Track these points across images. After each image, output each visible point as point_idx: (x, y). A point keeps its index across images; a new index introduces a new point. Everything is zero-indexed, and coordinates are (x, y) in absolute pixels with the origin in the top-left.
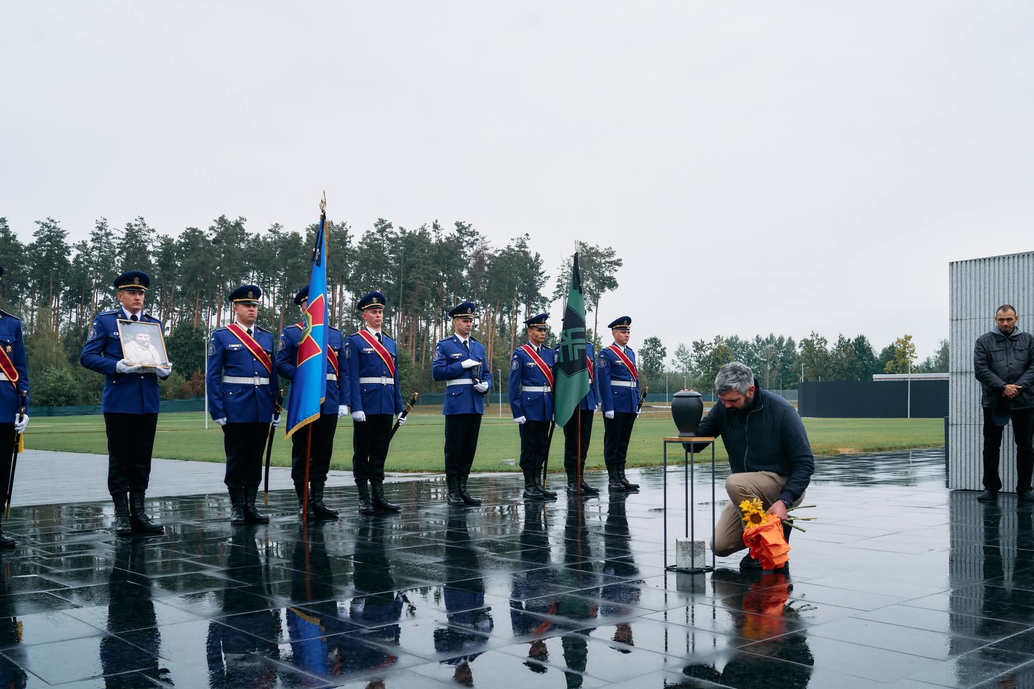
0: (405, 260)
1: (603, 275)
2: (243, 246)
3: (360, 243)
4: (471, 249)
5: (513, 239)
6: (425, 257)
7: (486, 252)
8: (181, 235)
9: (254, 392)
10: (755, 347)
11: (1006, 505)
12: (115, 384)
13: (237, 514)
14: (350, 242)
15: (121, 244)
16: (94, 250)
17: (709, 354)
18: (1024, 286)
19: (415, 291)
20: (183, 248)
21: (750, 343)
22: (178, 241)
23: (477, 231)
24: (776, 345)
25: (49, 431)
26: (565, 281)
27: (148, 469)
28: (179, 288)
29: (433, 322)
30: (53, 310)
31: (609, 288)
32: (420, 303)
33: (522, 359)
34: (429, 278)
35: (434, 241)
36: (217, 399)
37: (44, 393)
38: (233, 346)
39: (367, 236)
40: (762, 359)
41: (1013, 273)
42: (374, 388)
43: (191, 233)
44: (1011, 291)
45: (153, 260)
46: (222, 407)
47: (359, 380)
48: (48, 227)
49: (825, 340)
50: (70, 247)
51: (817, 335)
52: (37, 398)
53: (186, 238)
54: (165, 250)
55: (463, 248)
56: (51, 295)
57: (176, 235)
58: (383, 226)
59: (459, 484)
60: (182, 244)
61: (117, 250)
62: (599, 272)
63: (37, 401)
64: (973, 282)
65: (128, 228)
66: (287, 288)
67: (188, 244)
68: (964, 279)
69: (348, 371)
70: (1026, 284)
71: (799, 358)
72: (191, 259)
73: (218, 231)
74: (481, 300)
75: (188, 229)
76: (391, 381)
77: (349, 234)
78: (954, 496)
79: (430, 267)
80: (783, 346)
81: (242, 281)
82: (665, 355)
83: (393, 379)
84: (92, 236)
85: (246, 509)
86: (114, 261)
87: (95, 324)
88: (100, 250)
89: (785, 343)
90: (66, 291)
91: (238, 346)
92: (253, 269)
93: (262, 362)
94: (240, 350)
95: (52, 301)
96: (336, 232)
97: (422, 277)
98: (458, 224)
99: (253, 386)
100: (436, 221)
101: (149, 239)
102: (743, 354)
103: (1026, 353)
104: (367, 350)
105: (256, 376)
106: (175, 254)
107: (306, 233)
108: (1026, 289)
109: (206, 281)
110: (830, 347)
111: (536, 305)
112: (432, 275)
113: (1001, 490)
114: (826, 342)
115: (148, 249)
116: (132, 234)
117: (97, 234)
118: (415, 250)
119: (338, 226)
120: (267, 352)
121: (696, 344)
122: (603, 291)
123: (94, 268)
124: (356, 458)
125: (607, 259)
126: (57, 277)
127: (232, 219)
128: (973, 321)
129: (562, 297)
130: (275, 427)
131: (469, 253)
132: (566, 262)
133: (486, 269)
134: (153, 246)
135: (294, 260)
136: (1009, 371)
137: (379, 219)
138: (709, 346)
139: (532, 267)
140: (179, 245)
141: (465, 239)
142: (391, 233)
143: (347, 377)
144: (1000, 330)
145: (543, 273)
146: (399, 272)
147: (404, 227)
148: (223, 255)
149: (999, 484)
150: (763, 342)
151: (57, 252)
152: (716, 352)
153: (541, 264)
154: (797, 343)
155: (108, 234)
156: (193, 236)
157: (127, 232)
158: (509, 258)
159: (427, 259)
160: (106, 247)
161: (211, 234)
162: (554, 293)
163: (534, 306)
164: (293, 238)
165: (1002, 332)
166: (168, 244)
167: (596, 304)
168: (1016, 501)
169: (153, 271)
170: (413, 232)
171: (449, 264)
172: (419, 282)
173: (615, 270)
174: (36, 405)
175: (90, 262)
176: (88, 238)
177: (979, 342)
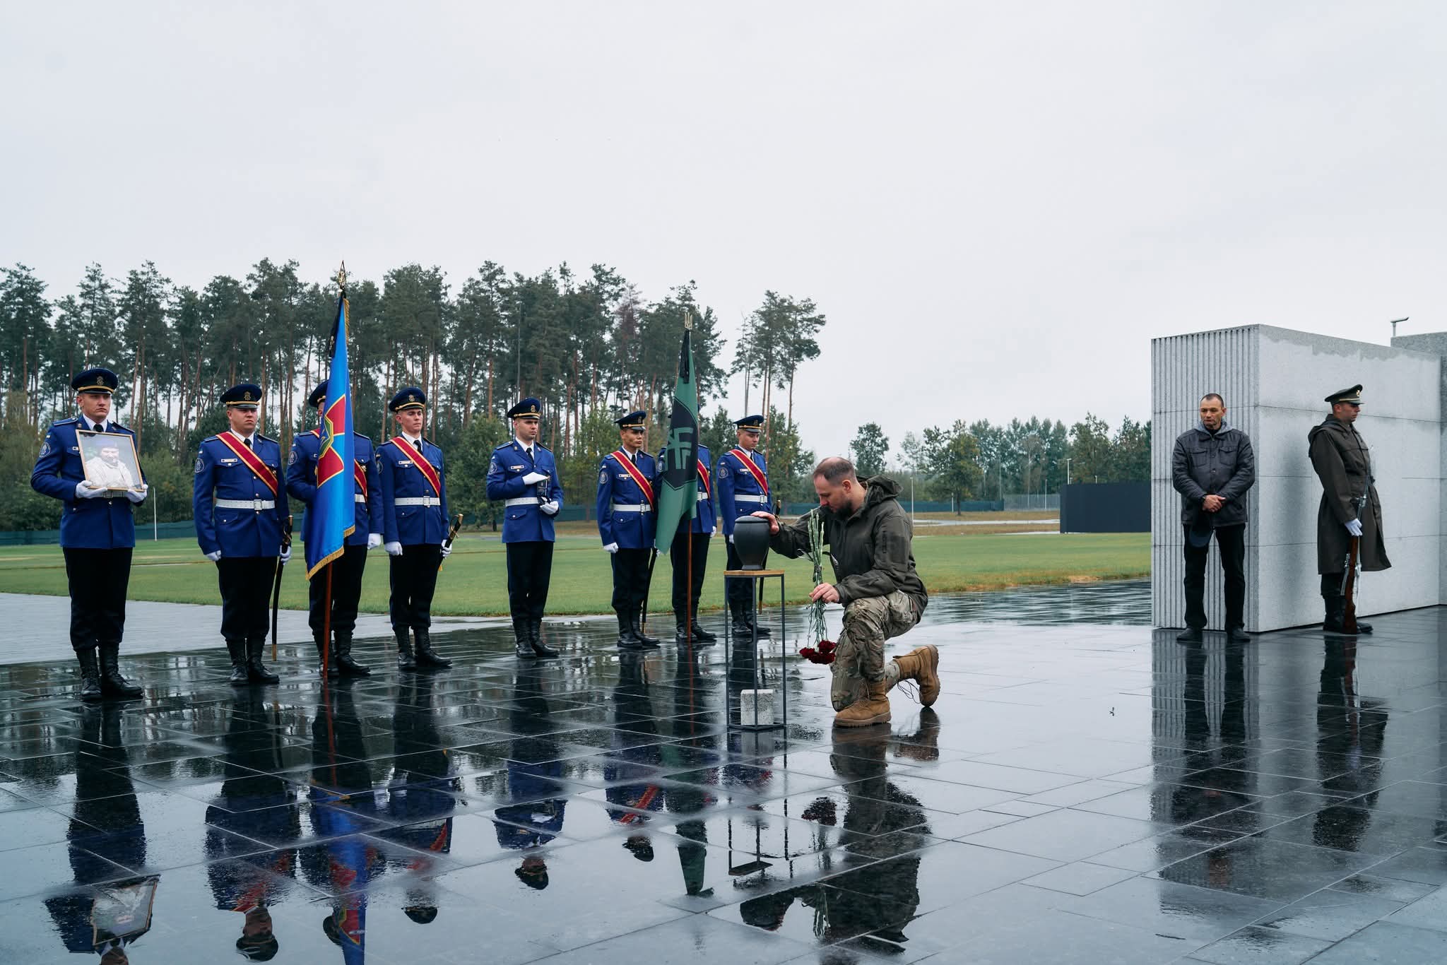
0: (523, 320)
1: (800, 337)
2: (295, 301)
3: (460, 296)
4: (615, 303)
5: (673, 289)
6: (551, 314)
7: (636, 307)
8: (208, 286)
9: (255, 519)
10: (1012, 435)
11: (1211, 646)
12: (74, 512)
13: (238, 672)
14: (445, 294)
15: (123, 299)
16: (85, 308)
17: (946, 447)
18: (1237, 369)
19: (537, 363)
20: (210, 305)
21: (1005, 429)
22: (204, 295)
23: (622, 277)
24: (1039, 432)
25: (24, 565)
26: (748, 346)
27: (122, 617)
28: (207, 361)
29: (566, 406)
30: (29, 394)
31: (808, 356)
32: (545, 380)
33: (613, 470)
34: (558, 345)
35: (562, 292)
36: (207, 528)
37: (19, 512)
38: (226, 461)
39: (470, 286)
40: (1021, 452)
41: (1226, 353)
42: (413, 512)
43: (221, 283)
44: (1223, 376)
45: (169, 322)
46: (214, 538)
47: (394, 501)
48: (18, 277)
49: (1105, 425)
50: (50, 305)
51: (1095, 418)
52: (10, 520)
53: (214, 292)
54: (186, 308)
55: (603, 301)
56: (26, 373)
57: (200, 287)
58: (491, 272)
59: (531, 630)
60: (209, 300)
61: (118, 309)
62: (794, 334)
63: (10, 523)
64: (1179, 364)
65: (132, 277)
66: (359, 360)
67: (218, 299)
68: (1168, 361)
69: (380, 491)
70: (1240, 367)
71: (1072, 449)
72: (223, 321)
73: (259, 281)
74: (631, 374)
75: (217, 278)
76: (436, 501)
77: (444, 283)
78: (1158, 637)
79: (558, 329)
80: (1050, 433)
81: (296, 351)
82: (887, 448)
83: (438, 499)
84: (81, 290)
85: (250, 665)
86: (114, 325)
87: (48, 436)
88: (92, 309)
89: (1052, 429)
90: (47, 367)
91: (232, 460)
92: (311, 333)
93: (264, 480)
94: (235, 466)
95: (28, 381)
96: (425, 280)
97: (547, 343)
98: (595, 268)
99: (253, 511)
100: (565, 264)
101: (162, 292)
102: (995, 445)
103: (1233, 455)
104: (403, 462)
105: (257, 498)
106: (200, 314)
107: (384, 282)
108: (1240, 374)
109: (245, 351)
110: (1112, 435)
111: (708, 381)
112: (560, 340)
113: (1206, 628)
114: (1107, 428)
115: (161, 306)
116: (138, 287)
117: (88, 286)
118: (537, 305)
119: (429, 272)
120: (269, 467)
121: (928, 433)
122: (800, 360)
123: (86, 335)
124: (393, 600)
125: (805, 316)
126: (33, 347)
127: (279, 263)
128: (1179, 414)
129: (744, 369)
130: (283, 562)
131: (612, 309)
132: (750, 320)
133: (637, 330)
134: (168, 302)
135: (368, 321)
136: (1211, 479)
137: (486, 262)
138: (946, 435)
139: (702, 326)
140: (206, 301)
141: (606, 289)
142: (503, 281)
143: (380, 497)
144: (1205, 426)
145: (717, 335)
146: (515, 337)
147: (521, 273)
148: (268, 315)
149: (1204, 620)
150: (1022, 428)
151: (31, 312)
152: (956, 443)
153: (714, 323)
154: (1069, 429)
155: (103, 287)
156: (224, 287)
157: (130, 283)
158: (668, 316)
159: (554, 318)
160: (100, 305)
161: (250, 285)
162: (733, 363)
163: (704, 383)
164: (365, 289)
165: (1207, 429)
166: (190, 300)
167: (790, 379)
168: (1223, 641)
169: (168, 338)
170: (533, 279)
171: (586, 324)
172: (543, 350)
173: (816, 331)
174: (9, 529)
175: (80, 326)
176: (76, 292)
177: (1179, 442)
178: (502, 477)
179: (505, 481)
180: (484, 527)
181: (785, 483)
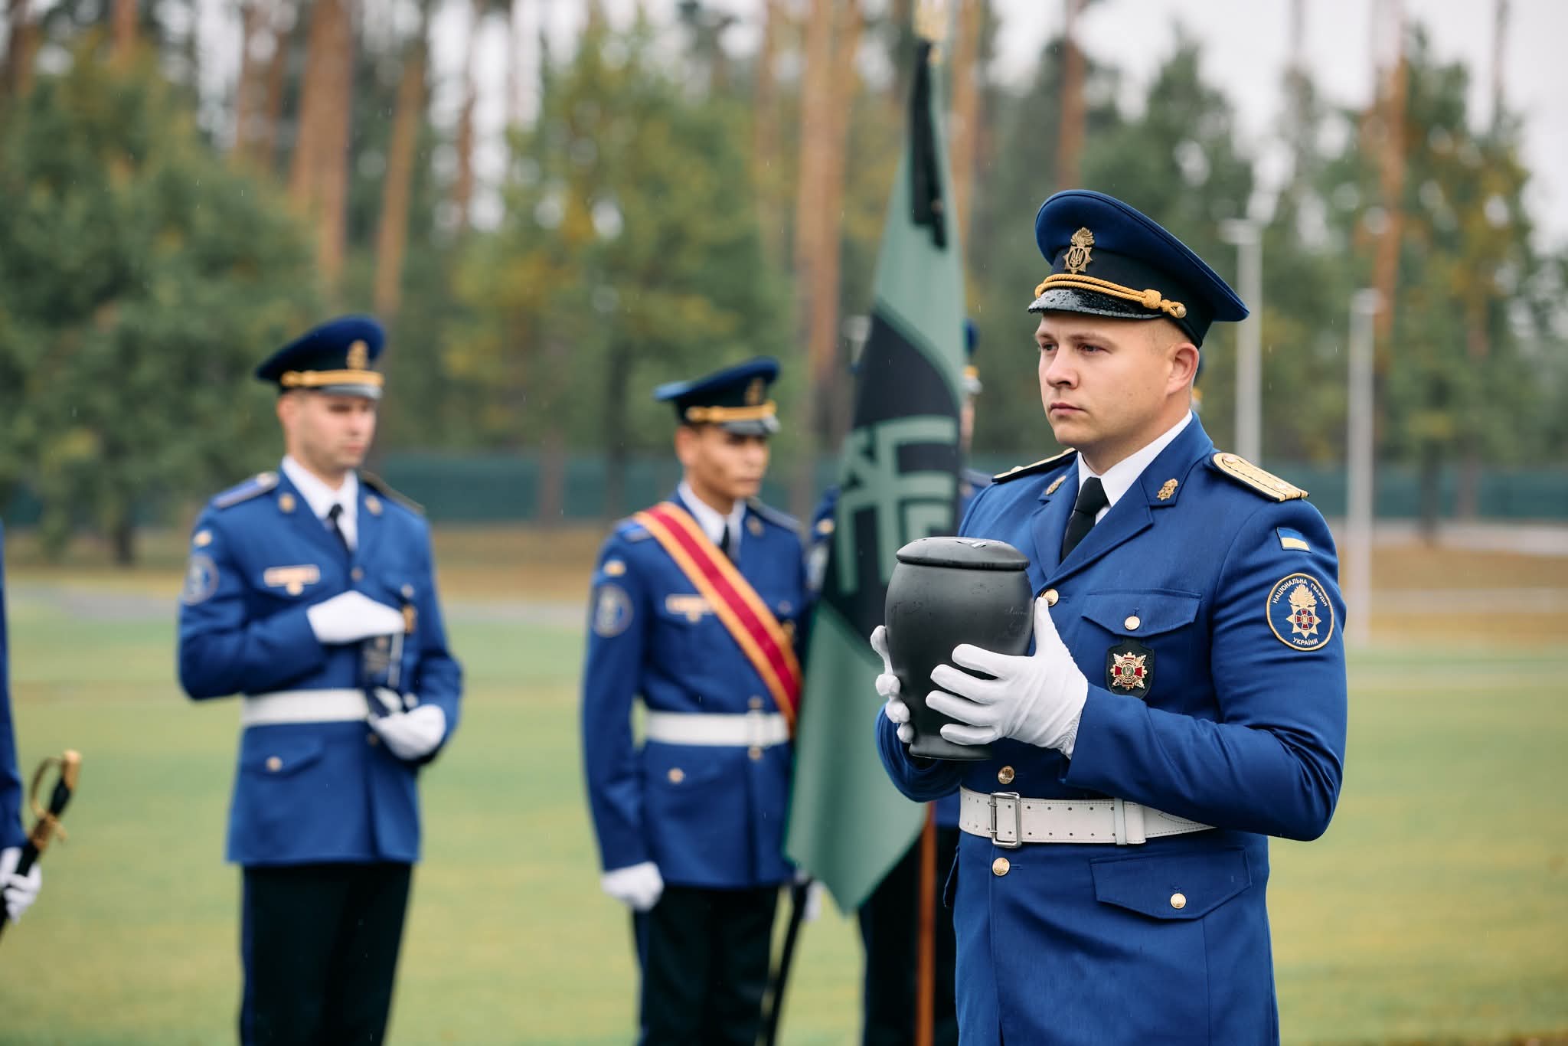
33: (648, 583)
178: (232, 614)
179: (244, 625)
180: (83, 546)
181: (1465, 378)
